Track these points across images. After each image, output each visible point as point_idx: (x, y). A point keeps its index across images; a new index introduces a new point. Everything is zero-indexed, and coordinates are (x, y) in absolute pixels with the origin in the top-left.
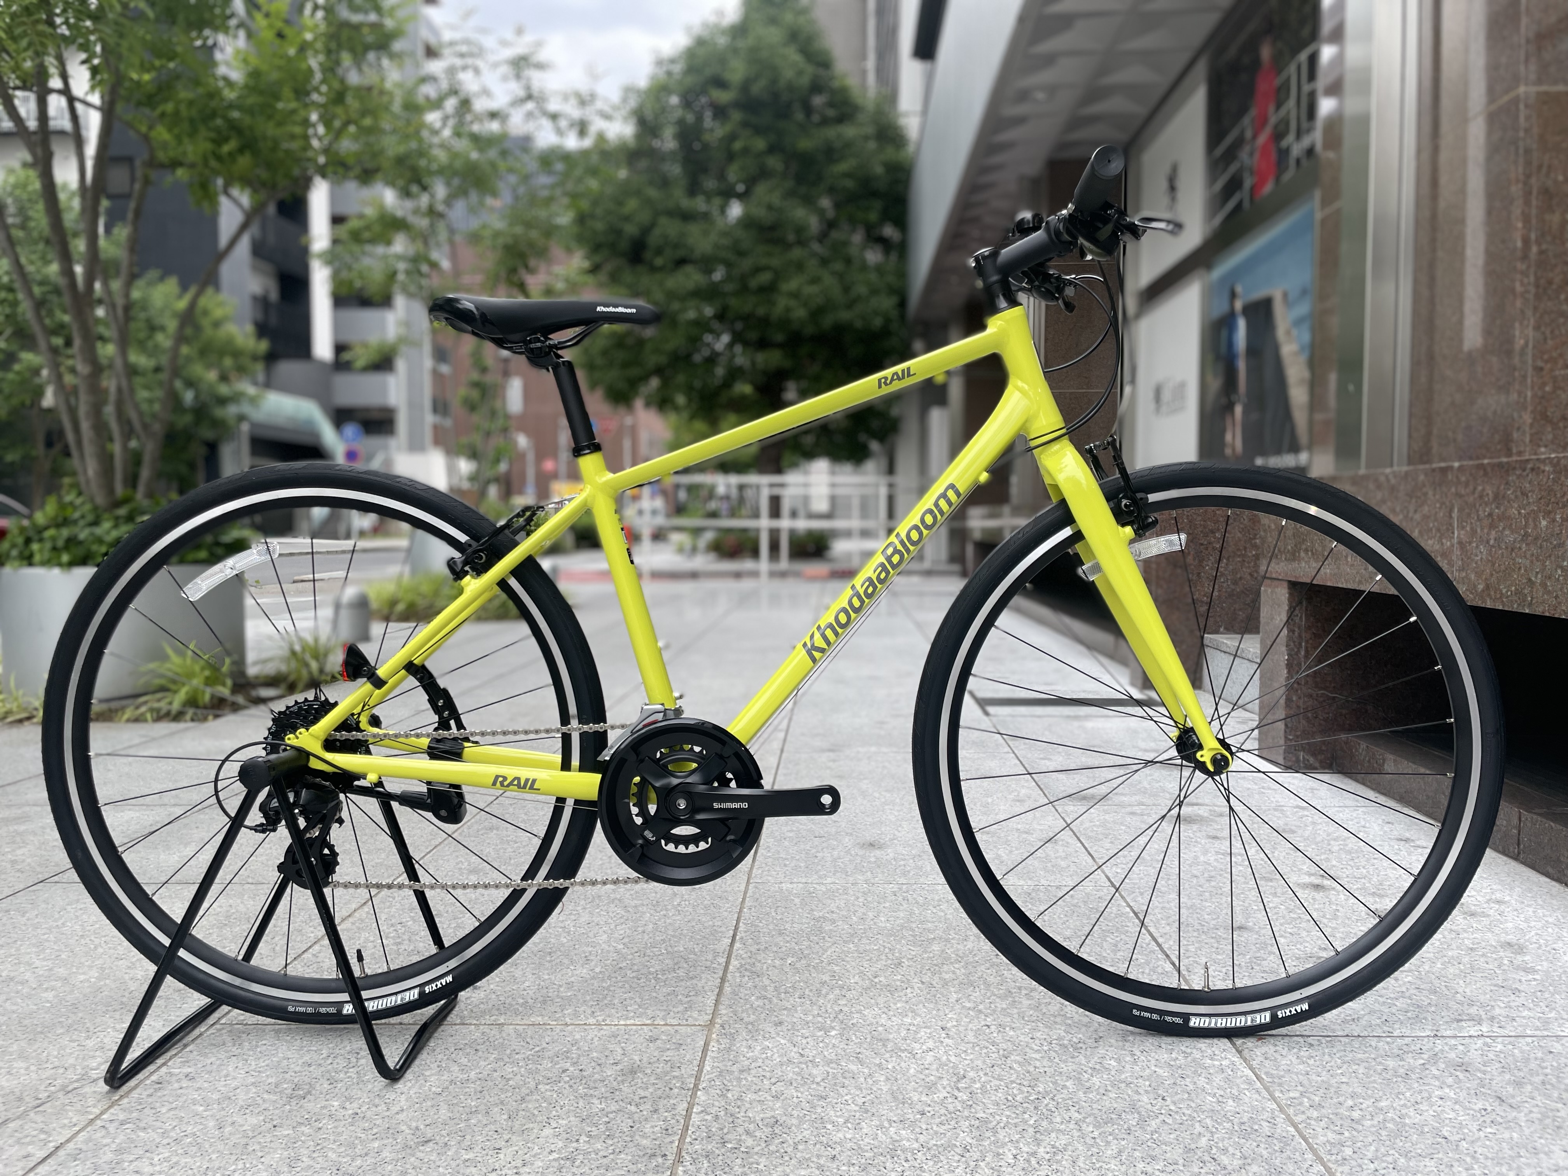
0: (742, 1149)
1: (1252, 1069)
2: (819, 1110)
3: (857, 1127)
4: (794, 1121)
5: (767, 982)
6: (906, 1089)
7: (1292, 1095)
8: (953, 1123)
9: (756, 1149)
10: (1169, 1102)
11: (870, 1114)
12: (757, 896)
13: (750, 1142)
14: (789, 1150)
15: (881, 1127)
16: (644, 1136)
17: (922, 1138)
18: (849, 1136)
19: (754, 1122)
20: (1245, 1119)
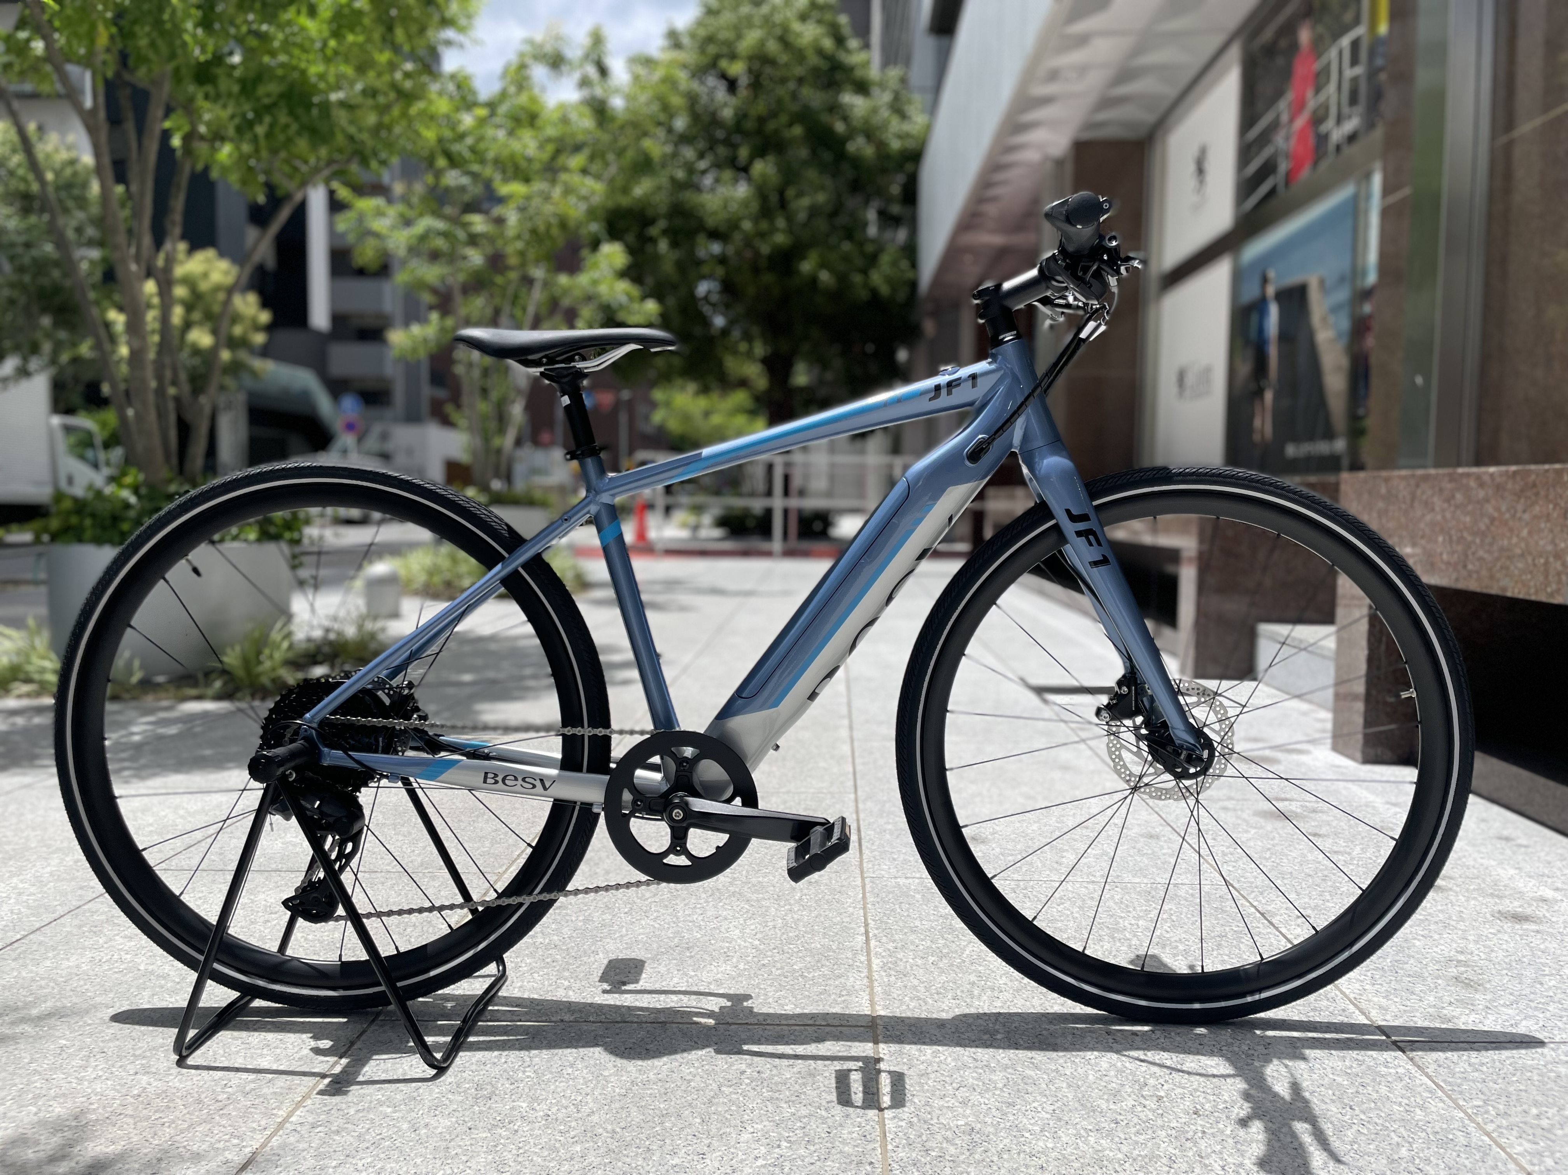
0: (947, 1157)
1: (1429, 1077)
2: (1011, 1118)
3: (1055, 1137)
4: (992, 1130)
5: (916, 982)
6: (1090, 1096)
7: (1476, 1103)
8: (1150, 1132)
9: (962, 1158)
10: (1357, 1112)
11: (1063, 1123)
12: (876, 891)
13: (952, 1150)
14: (995, 1159)
15: (1078, 1136)
16: (844, 1142)
17: (1124, 1148)
18: (1050, 1145)
19: (950, 1129)
20: (1437, 1129)
